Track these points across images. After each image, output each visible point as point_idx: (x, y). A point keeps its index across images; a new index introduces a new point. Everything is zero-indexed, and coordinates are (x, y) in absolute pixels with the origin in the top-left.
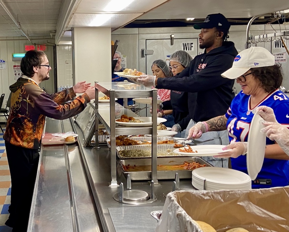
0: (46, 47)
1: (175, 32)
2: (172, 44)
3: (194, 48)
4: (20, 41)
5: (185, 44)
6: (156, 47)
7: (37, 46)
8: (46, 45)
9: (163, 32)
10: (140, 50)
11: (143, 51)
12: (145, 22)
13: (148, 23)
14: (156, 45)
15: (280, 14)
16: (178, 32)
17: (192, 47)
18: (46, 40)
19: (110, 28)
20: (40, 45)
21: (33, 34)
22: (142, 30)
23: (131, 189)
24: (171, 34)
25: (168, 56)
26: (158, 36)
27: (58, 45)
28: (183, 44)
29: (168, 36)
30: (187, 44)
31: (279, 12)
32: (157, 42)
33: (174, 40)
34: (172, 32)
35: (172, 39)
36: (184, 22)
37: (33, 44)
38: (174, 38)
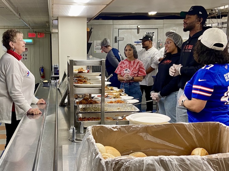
0: (45, 34)
1: (141, 24)
2: (138, 33)
3: (155, 37)
4: (25, 29)
5: (148, 33)
6: (126, 35)
7: (37, 33)
8: (44, 33)
9: (131, 23)
10: (114, 37)
11: (116, 38)
12: (118, 16)
13: (120, 16)
14: (126, 34)
15: (217, 10)
16: (143, 24)
17: (154, 35)
18: (44, 29)
19: (86, 18)
20: (40, 33)
21: (34, 24)
22: (116, 22)
23: (83, 133)
24: (137, 25)
25: (135, 42)
26: (128, 27)
27: (53, 33)
28: (147, 33)
29: (135, 26)
30: (150, 33)
31: (216, 8)
32: (127, 31)
33: (140, 29)
34: (138, 23)
35: (138, 29)
36: (147, 16)
37: (34, 32)
38: (140, 28)
